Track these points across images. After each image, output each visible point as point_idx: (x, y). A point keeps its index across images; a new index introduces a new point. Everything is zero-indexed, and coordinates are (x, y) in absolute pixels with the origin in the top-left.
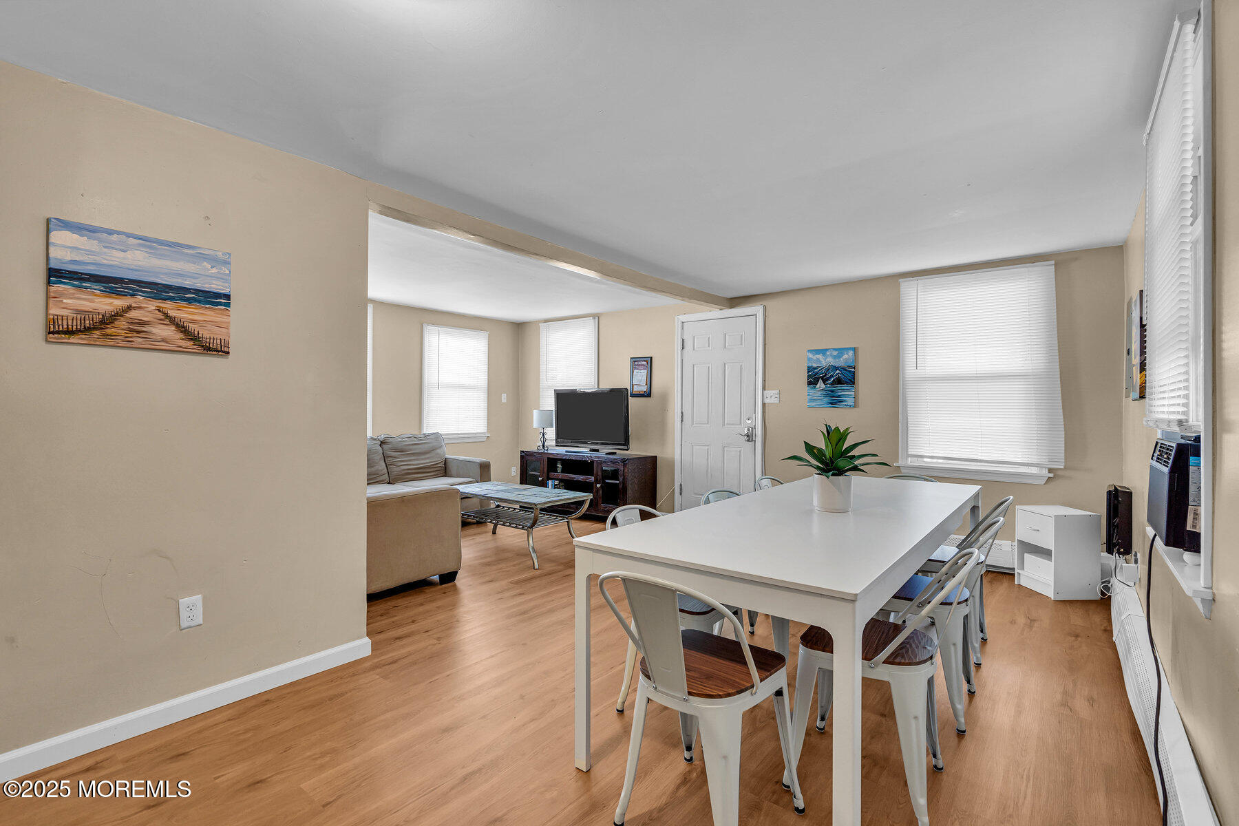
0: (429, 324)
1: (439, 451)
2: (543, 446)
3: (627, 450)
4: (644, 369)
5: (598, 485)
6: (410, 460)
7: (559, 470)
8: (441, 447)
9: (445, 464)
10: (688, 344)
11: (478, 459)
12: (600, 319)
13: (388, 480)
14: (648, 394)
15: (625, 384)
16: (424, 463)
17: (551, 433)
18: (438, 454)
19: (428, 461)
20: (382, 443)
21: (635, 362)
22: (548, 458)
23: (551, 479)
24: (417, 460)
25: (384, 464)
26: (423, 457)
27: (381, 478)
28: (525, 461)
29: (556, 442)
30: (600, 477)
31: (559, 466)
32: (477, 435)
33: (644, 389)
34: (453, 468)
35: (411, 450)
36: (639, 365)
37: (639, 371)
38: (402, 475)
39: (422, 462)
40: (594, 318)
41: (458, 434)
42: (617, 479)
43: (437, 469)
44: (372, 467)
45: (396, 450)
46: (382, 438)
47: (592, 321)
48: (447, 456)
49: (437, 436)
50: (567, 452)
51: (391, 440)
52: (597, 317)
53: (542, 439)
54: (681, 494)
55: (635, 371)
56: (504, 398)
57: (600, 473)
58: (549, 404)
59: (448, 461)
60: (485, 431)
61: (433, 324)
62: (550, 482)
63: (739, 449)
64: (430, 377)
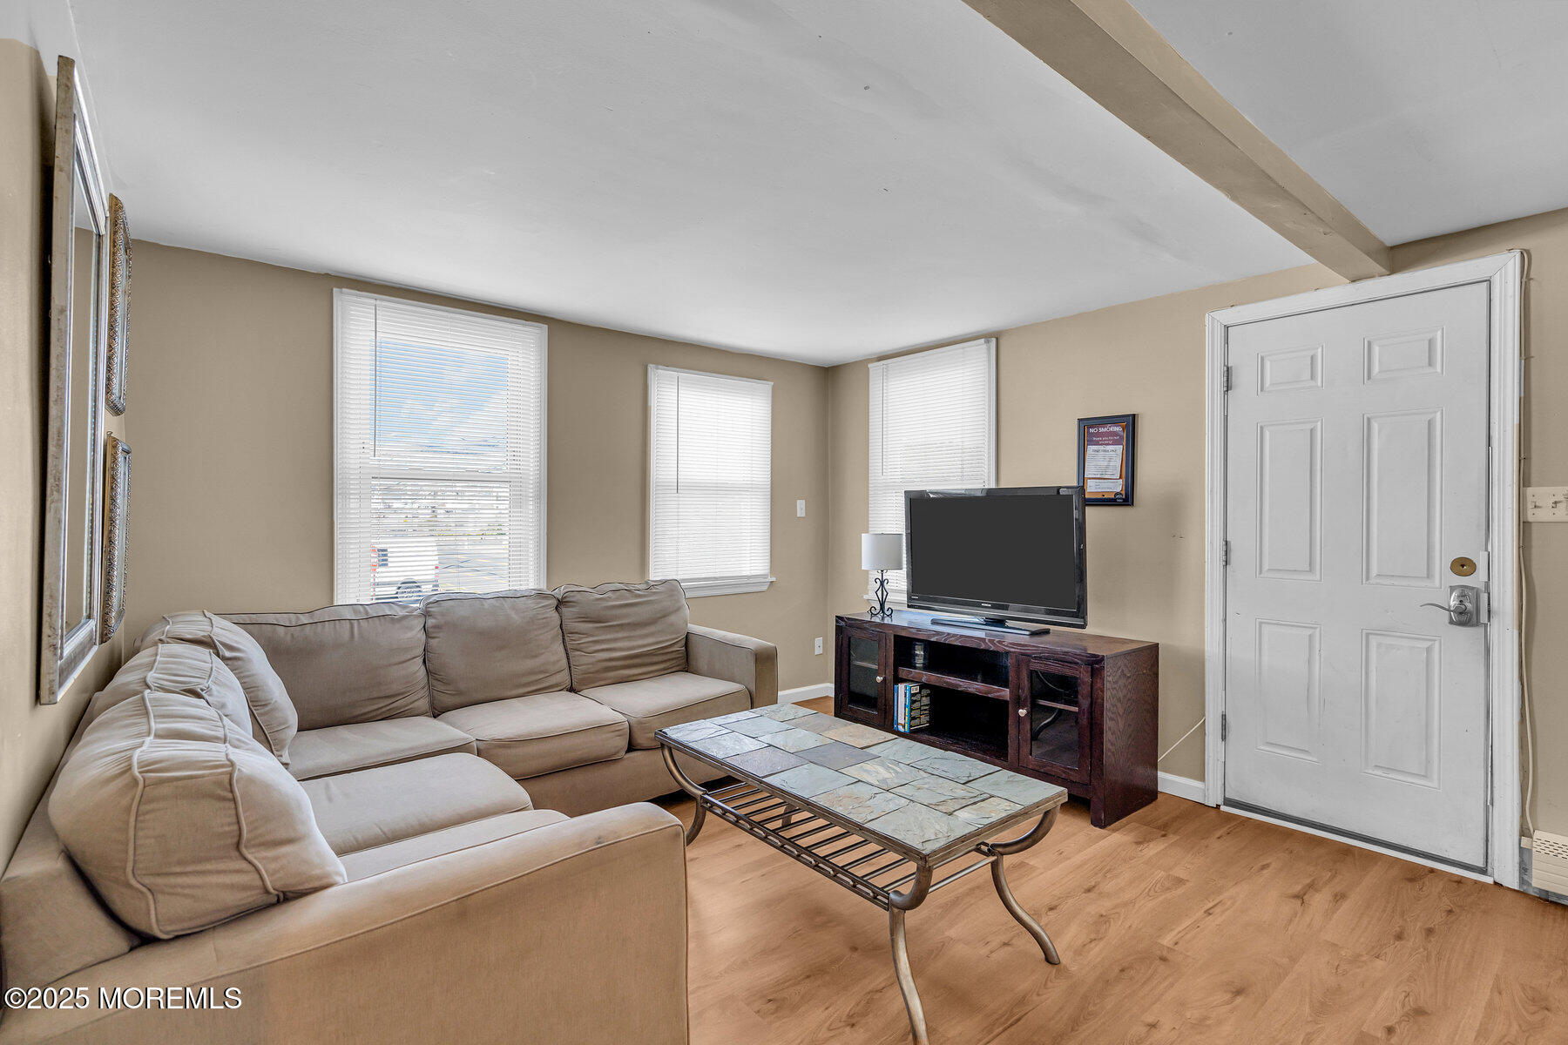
0: (658, 363)
1: (673, 618)
2: (882, 605)
3: (1083, 627)
4: (1115, 443)
5: (1022, 712)
6: (615, 640)
7: (919, 662)
8: (679, 609)
9: (686, 645)
10: (1245, 379)
11: (753, 642)
12: (1002, 342)
13: (568, 683)
14: (1126, 499)
15: (1065, 477)
16: (645, 646)
17: (898, 581)
18: (672, 625)
19: (651, 640)
20: (561, 603)
21: (1089, 430)
22: (896, 636)
23: (903, 681)
24: (629, 638)
25: (561, 648)
26: (638, 632)
27: (553, 680)
28: (846, 639)
29: (909, 598)
30: (1025, 693)
31: (919, 652)
32: (751, 580)
33: (1117, 487)
34: (701, 656)
35: (616, 617)
36: (1098, 435)
37: (1101, 448)
38: (597, 672)
39: (641, 642)
40: (987, 342)
41: (716, 579)
42: (1075, 703)
43: (668, 657)
44: (536, 656)
45: (587, 619)
46: (559, 593)
47: (985, 346)
48: (694, 628)
49: (671, 586)
50: (934, 622)
51: (578, 597)
52: (995, 337)
53: (879, 593)
54: (1224, 738)
55: (1091, 449)
56: (801, 507)
57: (1026, 683)
58: (891, 519)
59: (692, 638)
60: (768, 571)
61: (668, 364)
62: (901, 687)
63: (1427, 644)
64: (662, 468)
